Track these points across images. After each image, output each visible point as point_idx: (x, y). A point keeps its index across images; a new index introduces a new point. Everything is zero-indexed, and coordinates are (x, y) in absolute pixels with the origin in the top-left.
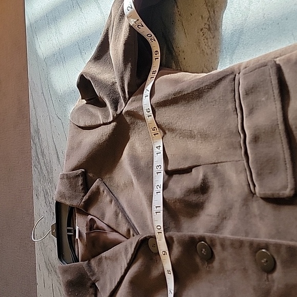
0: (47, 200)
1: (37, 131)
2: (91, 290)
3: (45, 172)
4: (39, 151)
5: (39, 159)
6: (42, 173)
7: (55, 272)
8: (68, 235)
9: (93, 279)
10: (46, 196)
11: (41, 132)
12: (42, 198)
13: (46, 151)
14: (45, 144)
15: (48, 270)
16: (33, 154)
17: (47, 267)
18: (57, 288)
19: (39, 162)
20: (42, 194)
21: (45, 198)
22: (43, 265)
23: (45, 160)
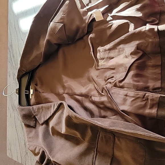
0: (14, 78)
1: (11, 46)
2: (34, 119)
3: (14, 65)
4: (12, 55)
5: (11, 59)
6: (13, 65)
7: (16, 110)
8: (25, 94)
9: (35, 114)
10: (14, 76)
11: (13, 46)
12: (12, 76)
13: (15, 55)
14: (15, 52)
15: (13, 109)
16: (9, 56)
17: (12, 108)
18: (17, 117)
19: (11, 60)
20: (12, 75)
21: (13, 77)
22: (11, 107)
23: (14, 59)
